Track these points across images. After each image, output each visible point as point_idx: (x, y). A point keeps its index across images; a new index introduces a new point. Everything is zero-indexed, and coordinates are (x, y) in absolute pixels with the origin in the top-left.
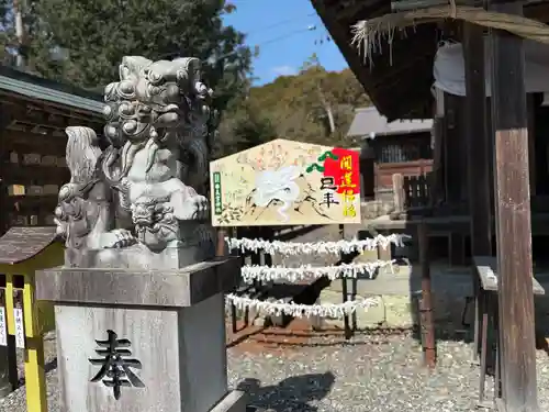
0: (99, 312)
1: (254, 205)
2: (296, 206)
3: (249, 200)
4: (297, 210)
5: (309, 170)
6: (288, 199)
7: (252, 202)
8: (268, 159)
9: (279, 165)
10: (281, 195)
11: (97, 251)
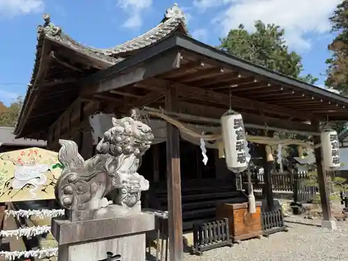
0: (102, 243)
1: (12, 188)
2: (43, 188)
3: (7, 184)
4: (43, 190)
5: (54, 167)
6: (38, 184)
7: (10, 186)
8: (25, 159)
9: (34, 163)
10: (33, 181)
11: (96, 210)
